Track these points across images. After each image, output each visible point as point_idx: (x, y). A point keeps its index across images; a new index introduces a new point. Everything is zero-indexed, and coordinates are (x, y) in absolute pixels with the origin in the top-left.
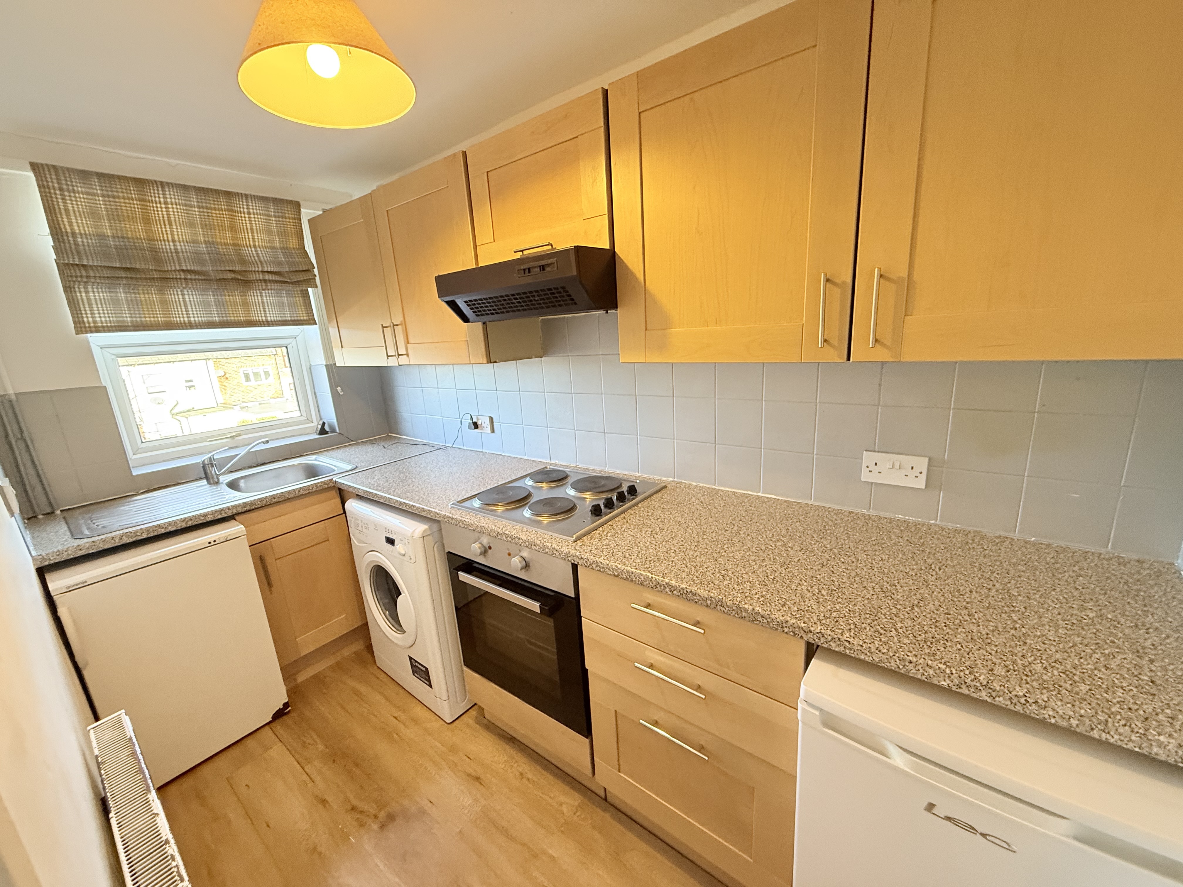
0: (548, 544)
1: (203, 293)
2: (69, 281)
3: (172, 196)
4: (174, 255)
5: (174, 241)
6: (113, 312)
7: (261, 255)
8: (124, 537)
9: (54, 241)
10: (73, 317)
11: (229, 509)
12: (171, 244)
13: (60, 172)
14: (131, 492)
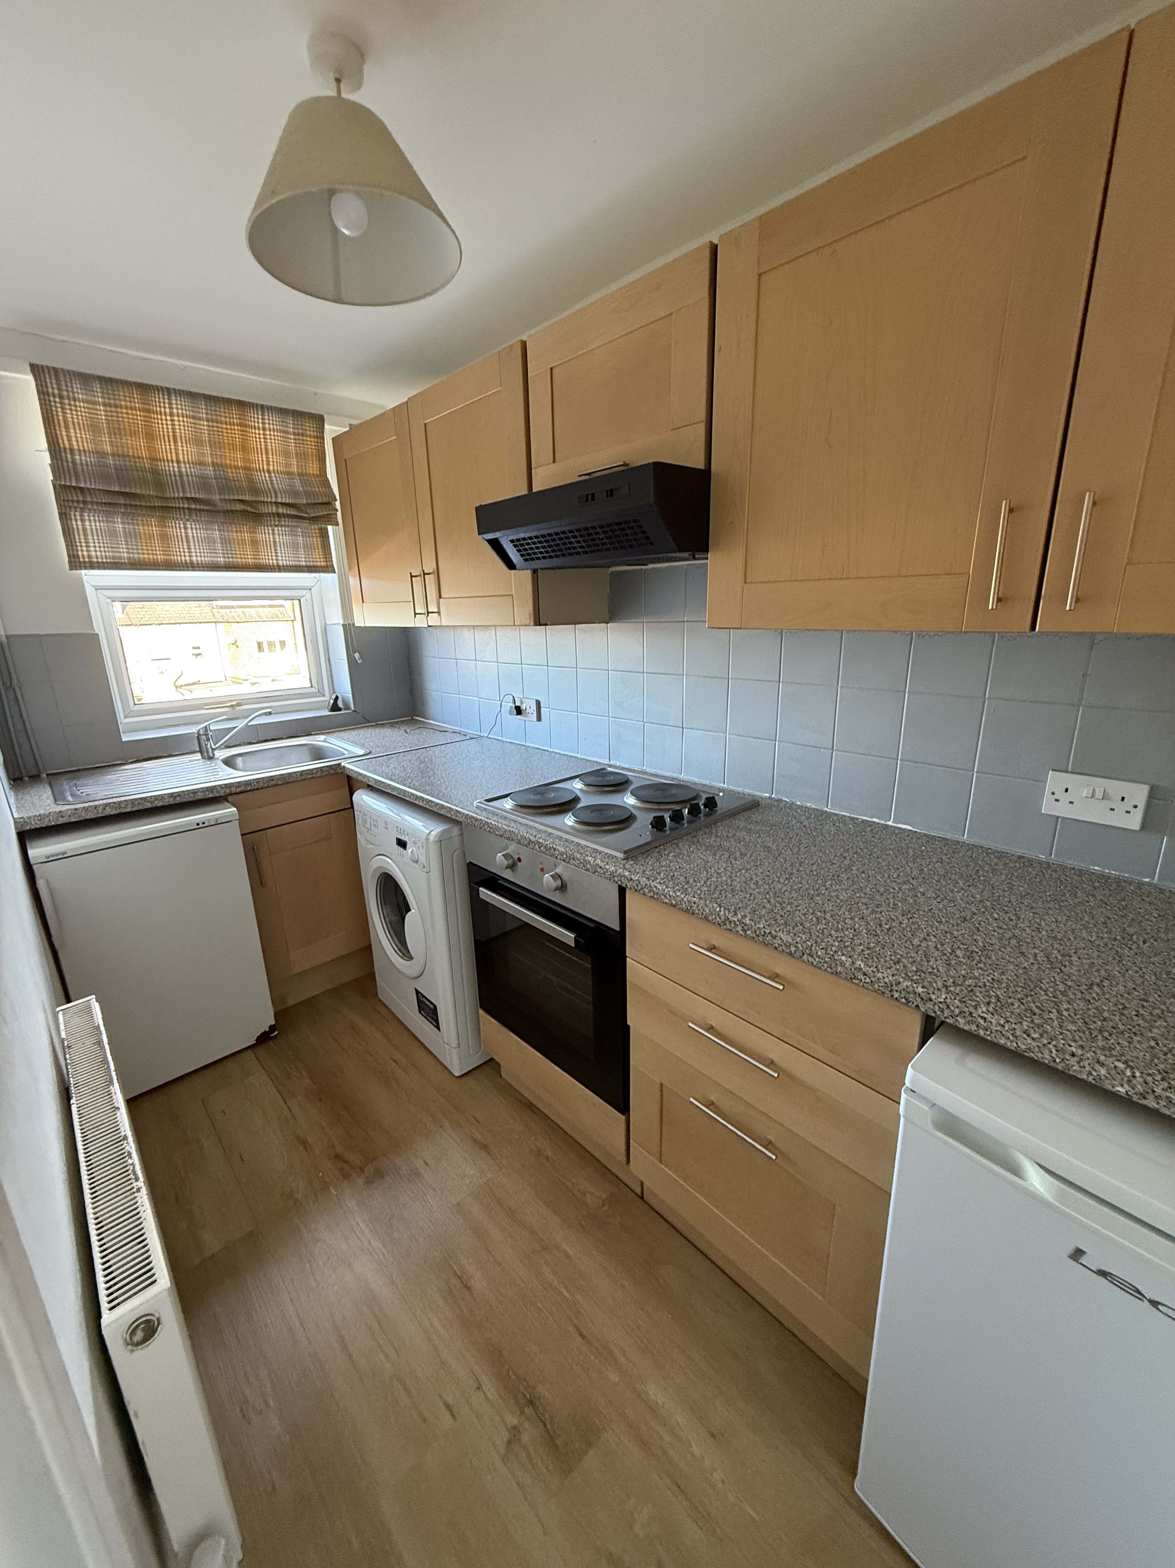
0: (590, 858)
1: (208, 527)
2: (65, 507)
3: (179, 406)
4: (178, 478)
5: (178, 462)
6: (109, 545)
7: (275, 482)
8: (108, 808)
9: (52, 459)
10: (68, 550)
11: (222, 788)
12: (175, 465)
13: (61, 375)
14: (119, 760)
